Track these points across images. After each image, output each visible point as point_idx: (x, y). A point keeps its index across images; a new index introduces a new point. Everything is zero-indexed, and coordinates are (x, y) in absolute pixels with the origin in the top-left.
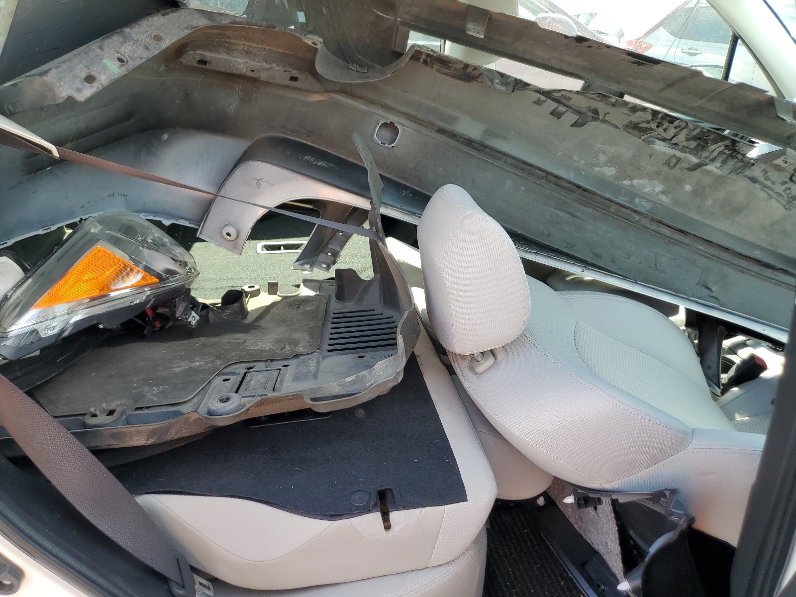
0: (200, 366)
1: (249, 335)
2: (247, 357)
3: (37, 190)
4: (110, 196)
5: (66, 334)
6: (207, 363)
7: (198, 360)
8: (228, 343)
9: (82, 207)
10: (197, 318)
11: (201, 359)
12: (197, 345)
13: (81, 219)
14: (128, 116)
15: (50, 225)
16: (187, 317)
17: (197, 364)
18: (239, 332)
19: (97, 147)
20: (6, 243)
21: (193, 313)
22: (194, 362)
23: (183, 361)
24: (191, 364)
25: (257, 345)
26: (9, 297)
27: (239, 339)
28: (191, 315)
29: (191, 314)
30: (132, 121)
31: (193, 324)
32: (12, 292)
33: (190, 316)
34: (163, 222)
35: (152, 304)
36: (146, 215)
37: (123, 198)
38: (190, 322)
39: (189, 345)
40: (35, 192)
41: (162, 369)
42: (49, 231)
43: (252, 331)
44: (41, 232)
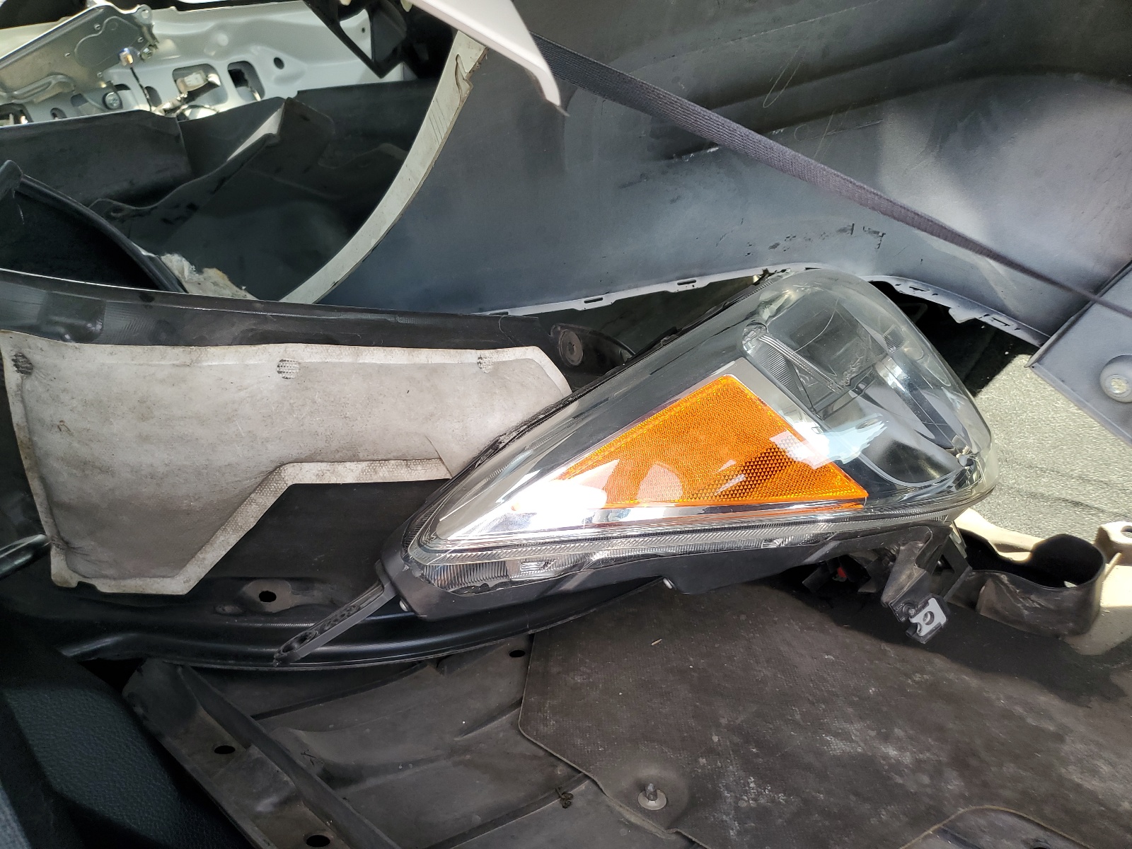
0: (897, 767)
1: (1081, 712)
2: (1048, 810)
3: (679, 198)
4: (843, 230)
5: (570, 586)
6: (919, 766)
7: (899, 739)
8: (1007, 715)
9: (775, 246)
10: (941, 618)
11: (911, 738)
12: (917, 677)
13: (766, 272)
14: (944, 31)
15: (697, 276)
16: (912, 612)
17: (892, 752)
18: (1052, 684)
19: (841, 109)
20: (601, 299)
21: (933, 605)
22: (886, 738)
23: (861, 718)
24: (876, 743)
25: (1094, 772)
26: (501, 446)
27: (1045, 714)
28: (924, 607)
29: (926, 604)
30: (950, 44)
31: (923, 634)
32: (514, 434)
33: (920, 610)
34: (951, 312)
35: (826, 555)
36: (916, 286)
37: (874, 240)
38: (916, 625)
39: (898, 665)
40: (673, 201)
41: (798, 717)
42: (689, 287)
43: (1095, 703)
44: (673, 287)
